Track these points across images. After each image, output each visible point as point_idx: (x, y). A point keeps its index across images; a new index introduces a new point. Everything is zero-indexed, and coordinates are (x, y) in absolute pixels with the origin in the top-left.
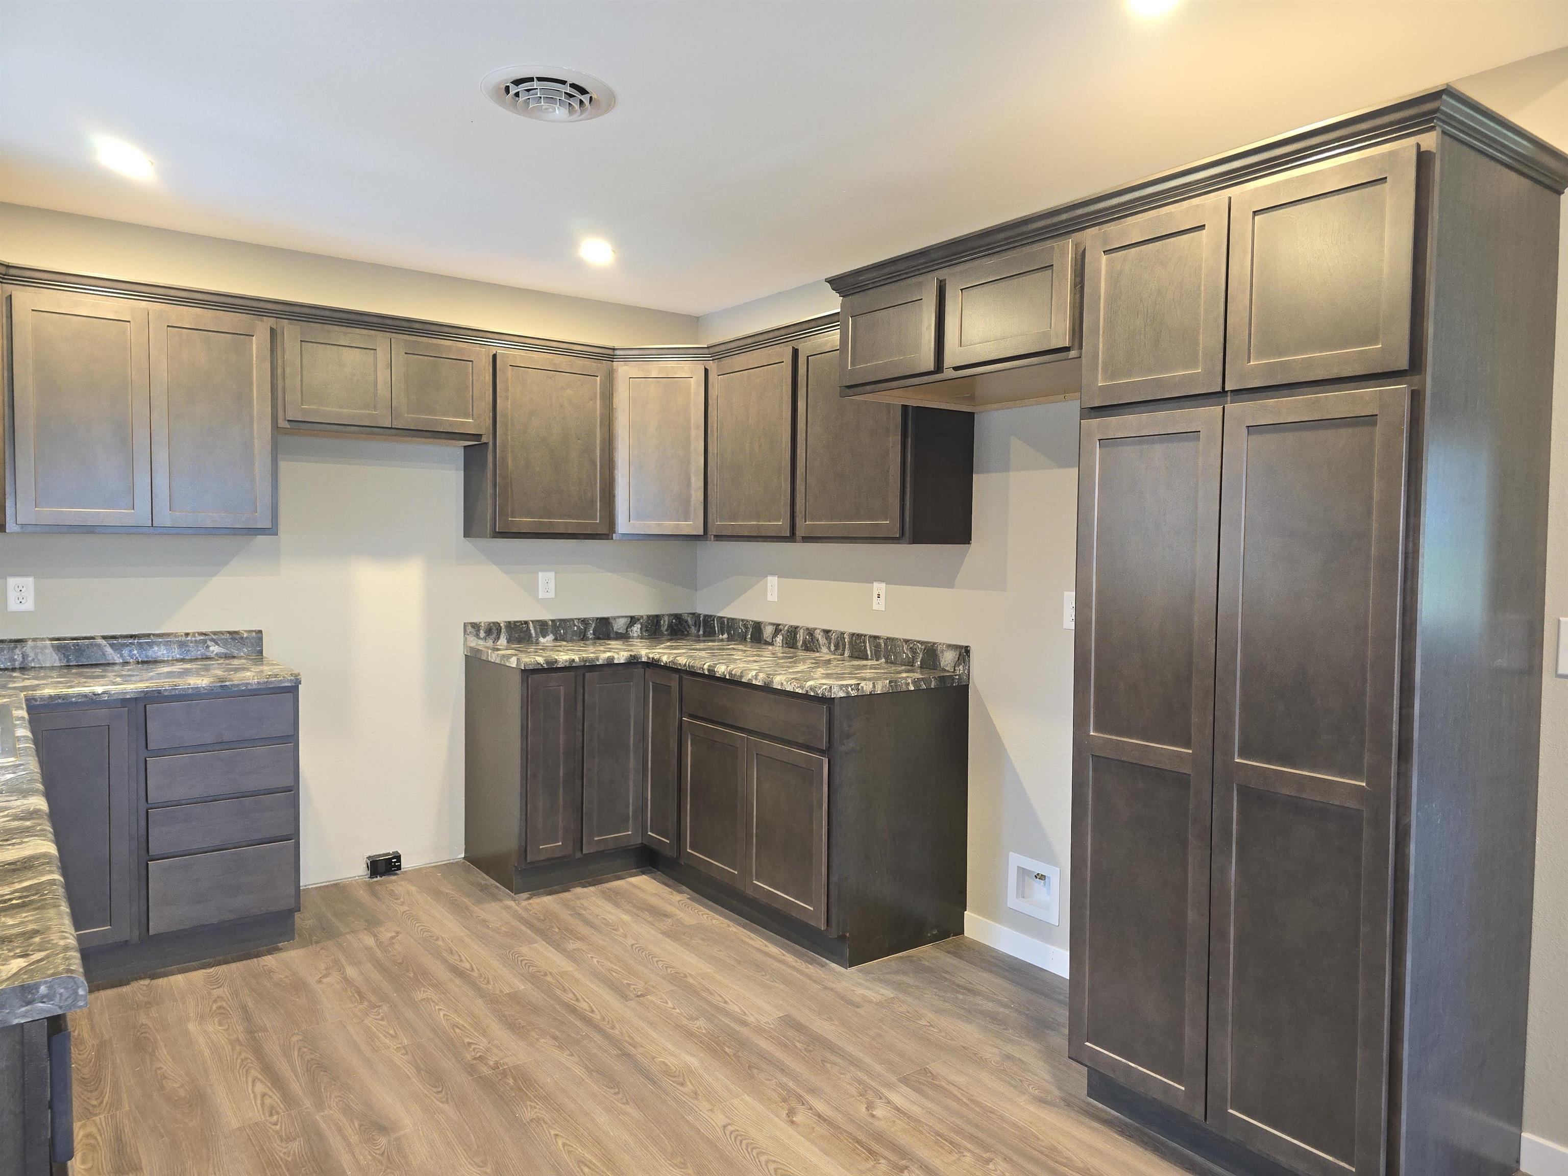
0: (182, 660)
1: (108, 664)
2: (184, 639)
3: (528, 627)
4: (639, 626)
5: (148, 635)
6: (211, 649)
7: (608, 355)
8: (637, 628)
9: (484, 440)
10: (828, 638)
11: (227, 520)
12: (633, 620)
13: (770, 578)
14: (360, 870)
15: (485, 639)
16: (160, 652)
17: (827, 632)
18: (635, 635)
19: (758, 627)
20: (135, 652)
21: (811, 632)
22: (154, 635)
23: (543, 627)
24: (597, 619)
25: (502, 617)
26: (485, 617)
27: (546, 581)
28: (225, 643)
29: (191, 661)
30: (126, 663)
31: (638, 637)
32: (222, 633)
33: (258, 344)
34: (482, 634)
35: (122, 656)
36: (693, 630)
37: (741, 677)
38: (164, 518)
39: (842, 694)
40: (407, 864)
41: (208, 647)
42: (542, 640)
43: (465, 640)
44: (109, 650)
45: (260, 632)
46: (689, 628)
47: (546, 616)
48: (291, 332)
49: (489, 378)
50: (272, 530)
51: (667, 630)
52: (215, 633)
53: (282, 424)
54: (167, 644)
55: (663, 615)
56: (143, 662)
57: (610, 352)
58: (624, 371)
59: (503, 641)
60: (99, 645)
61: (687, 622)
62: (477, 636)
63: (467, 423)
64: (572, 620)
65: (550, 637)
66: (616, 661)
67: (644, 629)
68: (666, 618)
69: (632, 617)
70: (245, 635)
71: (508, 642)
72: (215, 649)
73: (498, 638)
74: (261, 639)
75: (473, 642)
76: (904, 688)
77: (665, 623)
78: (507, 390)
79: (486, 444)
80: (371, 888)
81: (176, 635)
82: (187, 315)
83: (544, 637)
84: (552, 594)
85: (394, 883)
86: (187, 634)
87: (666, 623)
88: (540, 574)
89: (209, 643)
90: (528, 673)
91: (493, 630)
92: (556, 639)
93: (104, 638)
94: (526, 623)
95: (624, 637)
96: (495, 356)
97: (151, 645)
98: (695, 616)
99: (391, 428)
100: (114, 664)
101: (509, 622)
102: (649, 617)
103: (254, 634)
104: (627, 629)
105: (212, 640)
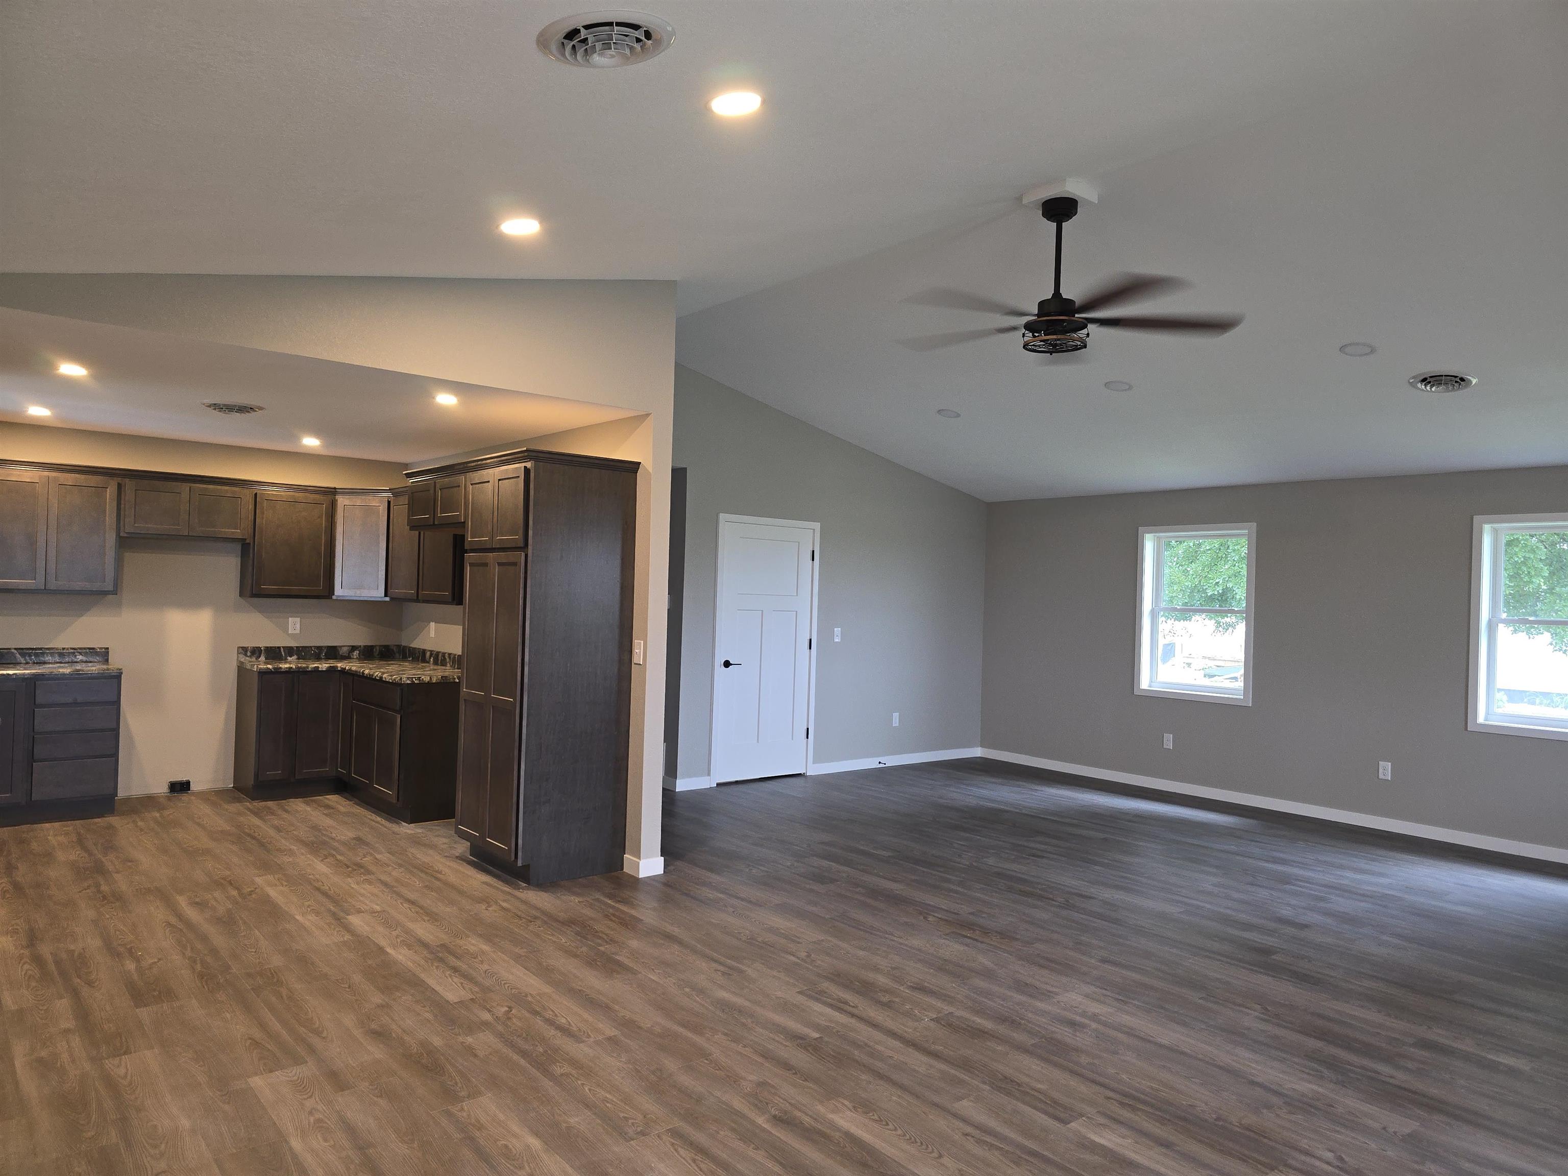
0: (61, 663)
1: (18, 663)
2: (62, 651)
3: (280, 650)
4: (358, 652)
5: (41, 649)
6: (78, 657)
7: (332, 492)
8: (356, 653)
9: (248, 541)
10: (450, 658)
11: (88, 586)
12: (354, 648)
13: (431, 623)
14: (163, 789)
15: (250, 657)
16: (48, 658)
17: (450, 654)
18: (355, 657)
19: (424, 652)
20: (33, 657)
21: (444, 654)
22: (44, 648)
23: (290, 651)
24: (328, 647)
25: (262, 644)
26: (251, 644)
27: (294, 624)
28: (86, 654)
29: (65, 663)
30: (27, 663)
31: (357, 658)
32: (85, 649)
33: (110, 493)
34: (249, 654)
35: (25, 660)
36: (397, 655)
37: (373, 675)
38: (52, 585)
39: (409, 682)
40: (193, 787)
41: (76, 656)
42: (289, 658)
43: (238, 657)
44: (18, 655)
45: (108, 648)
46: (395, 654)
47: (293, 644)
48: (129, 484)
49: (251, 507)
50: (114, 592)
51: (378, 655)
52: (80, 649)
53: (122, 534)
54: (52, 654)
55: (376, 646)
56: (37, 663)
57: (334, 490)
58: (342, 501)
59: (262, 658)
60: (13, 653)
61: (393, 650)
62: (246, 655)
63: (238, 533)
64: (311, 647)
65: (295, 657)
66: (320, 669)
67: (361, 654)
68: (378, 648)
69: (353, 647)
70: (98, 650)
71: (266, 659)
72: (80, 657)
73: (260, 657)
74: (108, 652)
75: (243, 658)
76: (452, 680)
77: (376, 651)
78: (263, 513)
79: (249, 544)
80: (169, 799)
81: (57, 649)
82: (70, 478)
83: (290, 657)
84: (298, 631)
85: (185, 797)
86: (64, 649)
87: (378, 651)
88: (290, 619)
89: (77, 654)
90: (262, 673)
91: (256, 652)
92: (298, 659)
93: (15, 649)
94: (279, 648)
95: (347, 657)
96: (256, 494)
97: (43, 654)
98: (399, 646)
99: (188, 536)
100: (21, 663)
101: (268, 647)
102: (365, 646)
103: (103, 650)
104: (349, 653)
105: (79, 652)
